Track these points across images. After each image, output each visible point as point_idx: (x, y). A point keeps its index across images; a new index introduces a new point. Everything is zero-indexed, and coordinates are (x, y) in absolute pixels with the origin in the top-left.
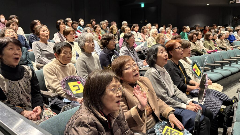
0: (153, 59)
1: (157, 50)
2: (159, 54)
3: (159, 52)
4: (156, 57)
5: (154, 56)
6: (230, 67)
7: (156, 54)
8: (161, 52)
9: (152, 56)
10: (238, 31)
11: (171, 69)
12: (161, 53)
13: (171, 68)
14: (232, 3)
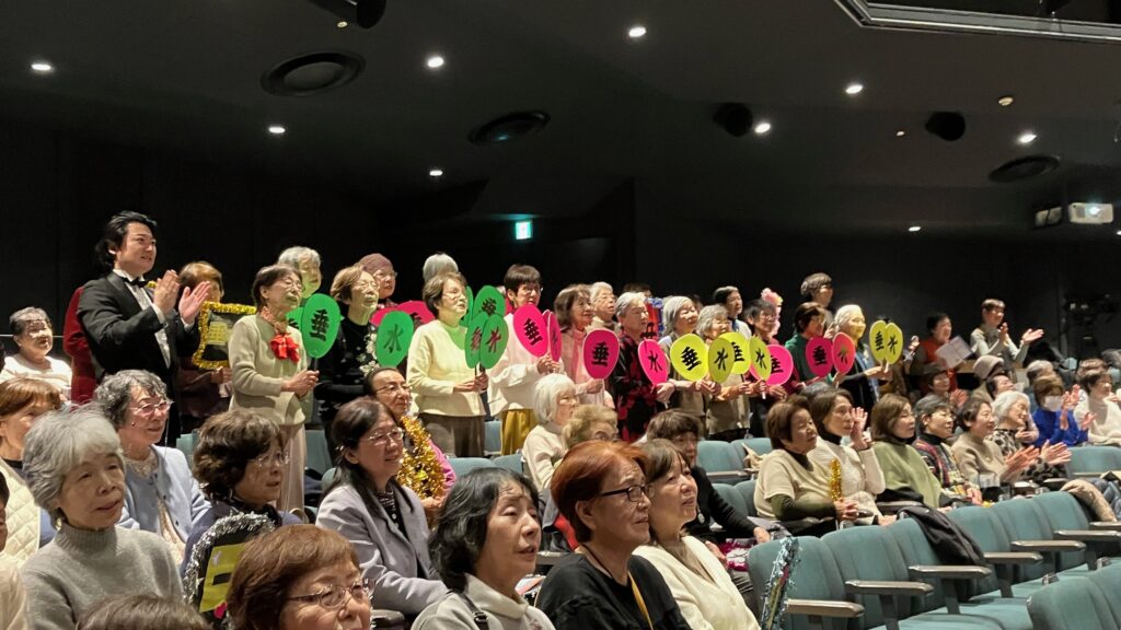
0: (465, 539)
1: (491, 493)
2: (498, 520)
3: (499, 508)
4: (479, 527)
5: (470, 523)
6: (1006, 603)
7: (480, 517)
8: (510, 509)
9: (462, 524)
10: (1089, 385)
11: (576, 602)
12: (507, 514)
13: (575, 597)
14: (1047, 224)
